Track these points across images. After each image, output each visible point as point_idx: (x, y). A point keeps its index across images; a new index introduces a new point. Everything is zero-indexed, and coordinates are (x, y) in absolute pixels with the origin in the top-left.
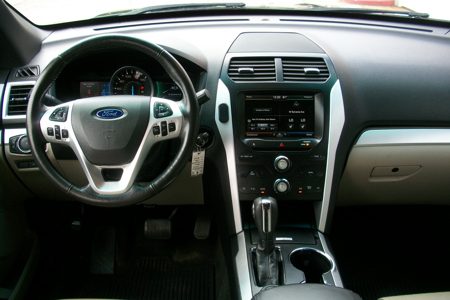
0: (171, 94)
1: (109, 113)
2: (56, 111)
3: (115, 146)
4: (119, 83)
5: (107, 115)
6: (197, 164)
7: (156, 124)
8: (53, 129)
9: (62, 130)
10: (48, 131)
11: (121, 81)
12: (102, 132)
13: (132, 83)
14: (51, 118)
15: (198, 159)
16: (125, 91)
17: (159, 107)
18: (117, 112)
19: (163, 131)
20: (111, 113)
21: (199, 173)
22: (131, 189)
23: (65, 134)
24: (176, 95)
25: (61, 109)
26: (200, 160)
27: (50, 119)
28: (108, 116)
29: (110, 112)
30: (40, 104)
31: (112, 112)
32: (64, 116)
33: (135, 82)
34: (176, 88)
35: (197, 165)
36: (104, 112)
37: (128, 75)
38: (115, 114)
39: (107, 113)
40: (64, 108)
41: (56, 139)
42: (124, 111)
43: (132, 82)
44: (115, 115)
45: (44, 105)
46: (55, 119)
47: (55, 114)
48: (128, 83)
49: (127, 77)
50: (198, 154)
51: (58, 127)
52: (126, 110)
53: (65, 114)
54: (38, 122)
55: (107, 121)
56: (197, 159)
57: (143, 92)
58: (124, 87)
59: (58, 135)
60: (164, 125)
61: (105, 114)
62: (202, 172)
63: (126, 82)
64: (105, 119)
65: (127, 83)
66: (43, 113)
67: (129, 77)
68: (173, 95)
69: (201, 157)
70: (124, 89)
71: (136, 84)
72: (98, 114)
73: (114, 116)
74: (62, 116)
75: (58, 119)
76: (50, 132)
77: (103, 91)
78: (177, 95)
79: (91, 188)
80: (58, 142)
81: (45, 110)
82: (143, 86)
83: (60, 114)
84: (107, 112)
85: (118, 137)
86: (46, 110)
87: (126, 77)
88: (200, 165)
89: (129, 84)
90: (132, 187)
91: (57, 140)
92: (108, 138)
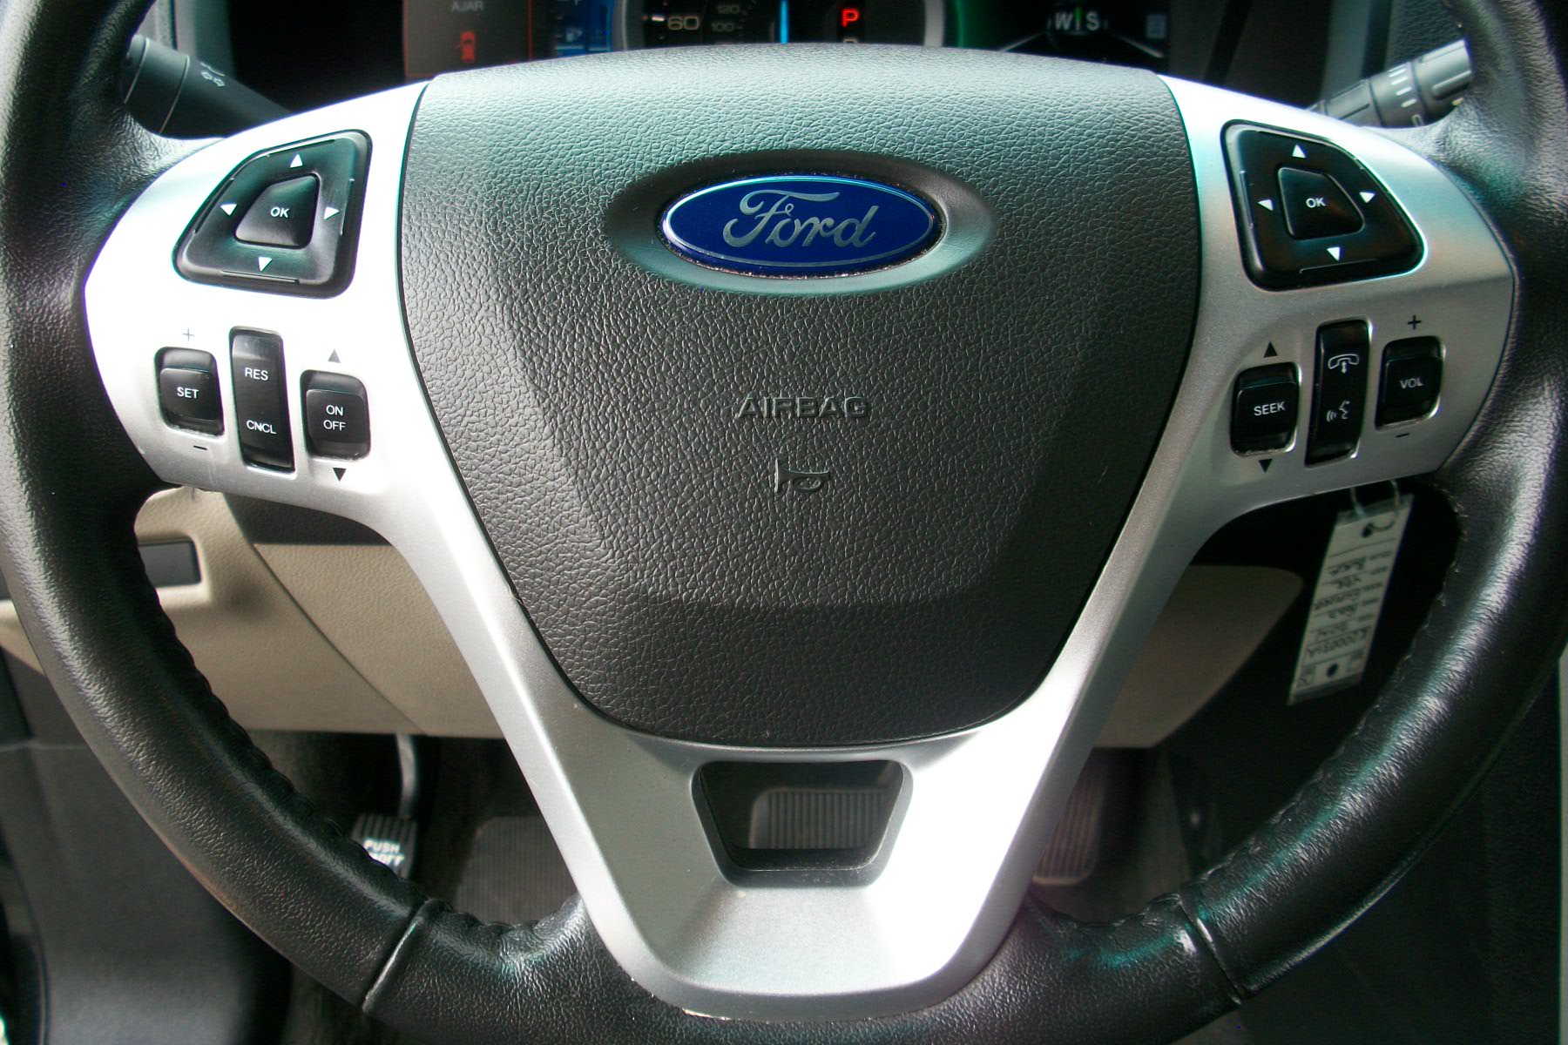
1: (794, 215)
2: (242, 184)
3: (867, 573)
5: (774, 235)
6: (1342, 611)
7: (1271, 351)
8: (213, 359)
9: (308, 379)
10: (165, 388)
12: (729, 416)
14: (191, 256)
15: (1353, 571)
17: (1280, 171)
18: (874, 209)
19: (1330, 416)
20: (814, 220)
21: (1341, 674)
22: (996, 974)
23: (337, 417)
25: (297, 162)
26: (1367, 579)
27: (185, 261)
28: (780, 243)
29: (803, 210)
30: (87, 111)
31: (820, 210)
32: (320, 234)
35: (1340, 618)
36: (744, 207)
38: (860, 227)
39: (773, 211)
40: (319, 157)
41: (248, 458)
42: (944, 197)
44: (854, 239)
45: (130, 119)
46: (231, 260)
47: (229, 209)
50: (1367, 532)
51: (269, 348)
52: (971, 188)
53: (331, 212)
54: (66, 294)
55: (776, 298)
56: (1347, 567)
59: (261, 427)
60: (1343, 362)
61: (747, 223)
62: (1359, 666)
64: (757, 271)
66: (118, 199)
69: (1373, 558)
72: (673, 223)
73: (850, 251)
74: (303, 236)
75: (264, 262)
76: (183, 392)
77: (570, 37)
79: (593, 948)
80: (271, 495)
81: (134, 174)
83: (284, 212)
84: (770, 200)
85: (905, 479)
86: (151, 168)
88: (1361, 611)
90: (1006, 952)
91: (254, 470)
92: (797, 480)
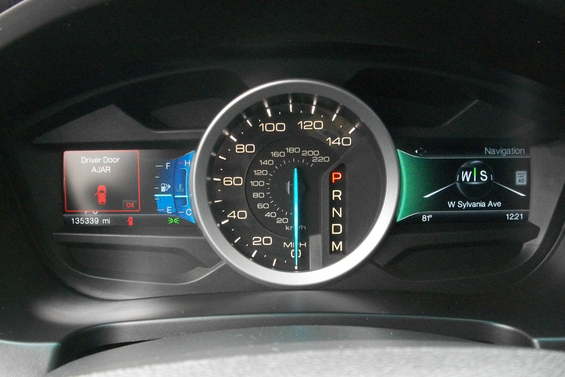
0: (456, 204)
4: (231, 155)
11: (242, 149)
13: (289, 156)
16: (258, 189)
24: (478, 208)
33: (306, 153)
34: (479, 176)
37: (275, 119)
43: (291, 150)
48: (274, 154)
49: (270, 127)
57: (339, 196)
58: (257, 173)
63: (263, 153)
65: (270, 157)
67: (275, 127)
68: (467, 208)
70: (252, 183)
71: (309, 159)
77: (163, 189)
78: (482, 208)
82: (341, 168)
87: (264, 127)
89: (278, 160)
